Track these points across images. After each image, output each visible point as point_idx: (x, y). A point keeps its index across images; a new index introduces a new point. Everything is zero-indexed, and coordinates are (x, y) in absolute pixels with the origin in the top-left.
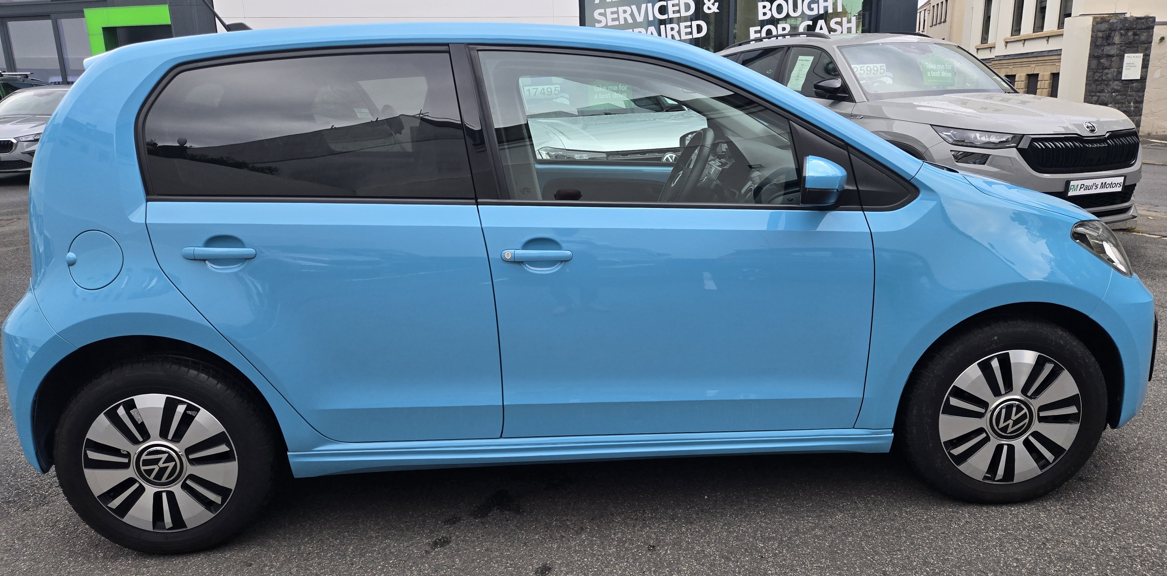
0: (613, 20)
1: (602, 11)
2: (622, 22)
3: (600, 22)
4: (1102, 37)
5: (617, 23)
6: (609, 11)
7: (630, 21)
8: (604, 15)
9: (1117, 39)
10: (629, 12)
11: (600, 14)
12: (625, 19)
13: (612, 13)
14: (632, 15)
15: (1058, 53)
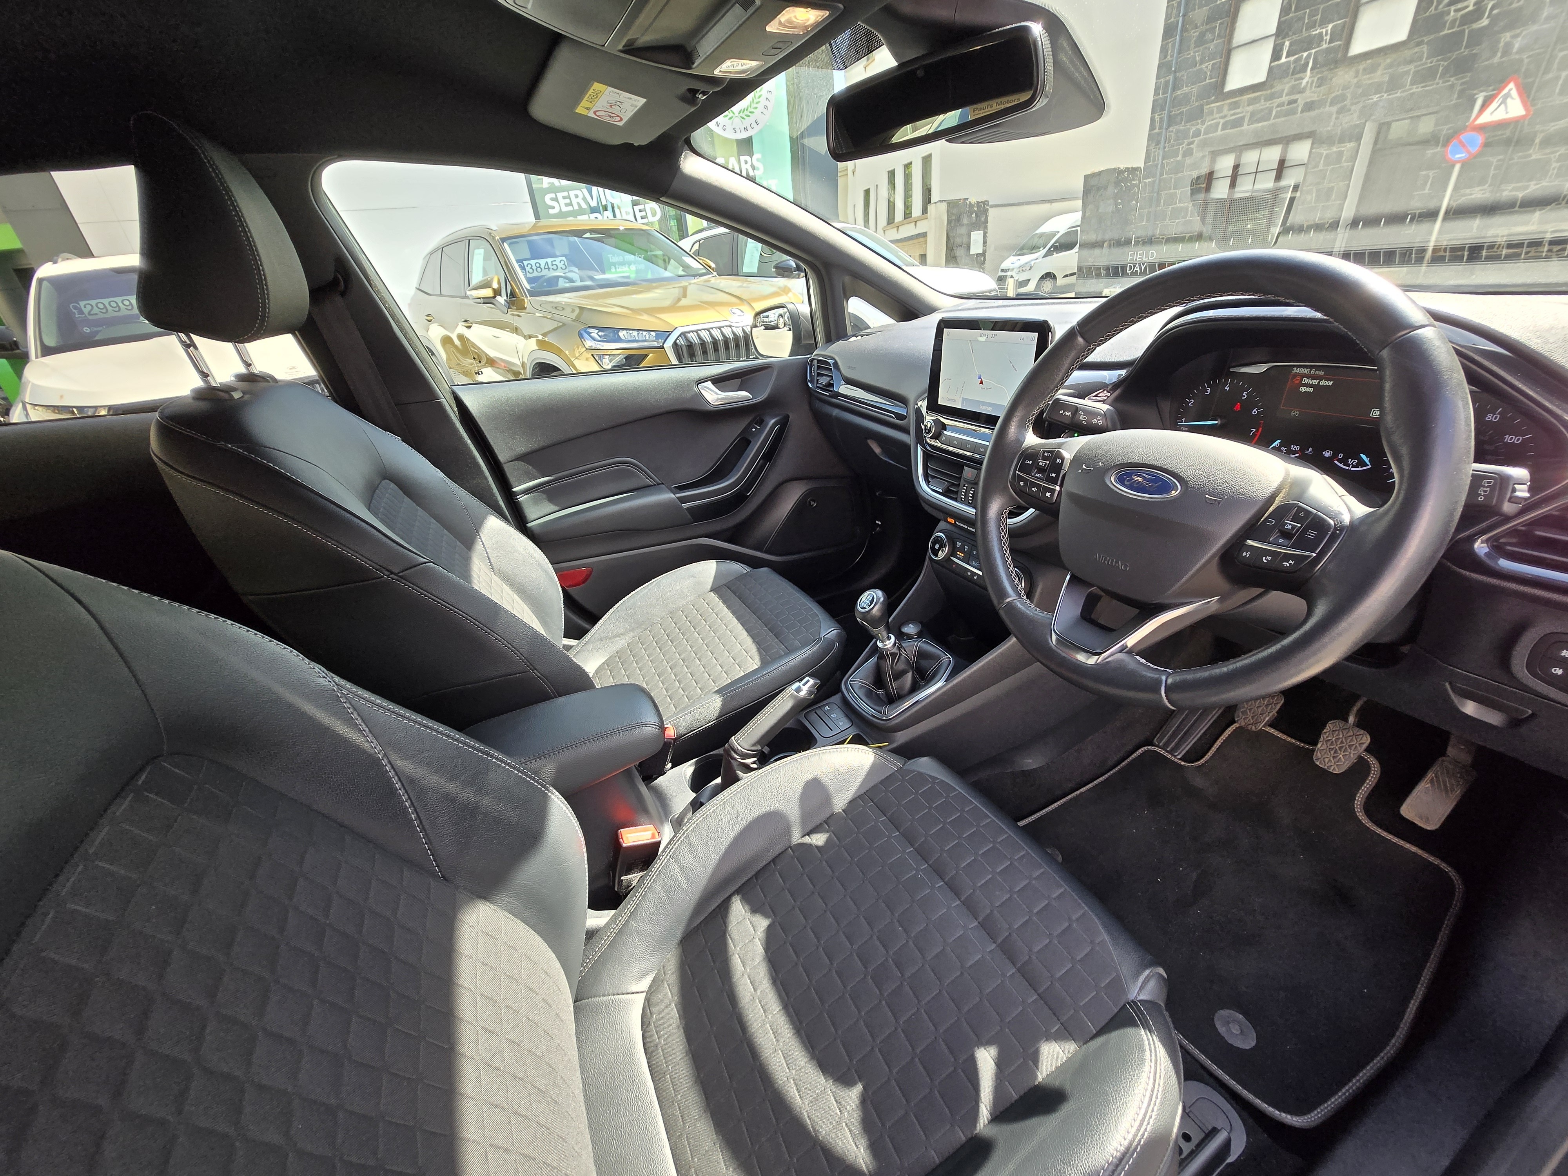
0: (567, 205)
1: (553, 195)
2: (576, 207)
3: (553, 208)
4: (955, 220)
5: (570, 208)
6: (560, 195)
7: (584, 206)
8: (556, 200)
9: (965, 221)
10: (581, 196)
11: (552, 199)
12: (578, 204)
13: (564, 198)
14: (584, 199)
15: (924, 235)
